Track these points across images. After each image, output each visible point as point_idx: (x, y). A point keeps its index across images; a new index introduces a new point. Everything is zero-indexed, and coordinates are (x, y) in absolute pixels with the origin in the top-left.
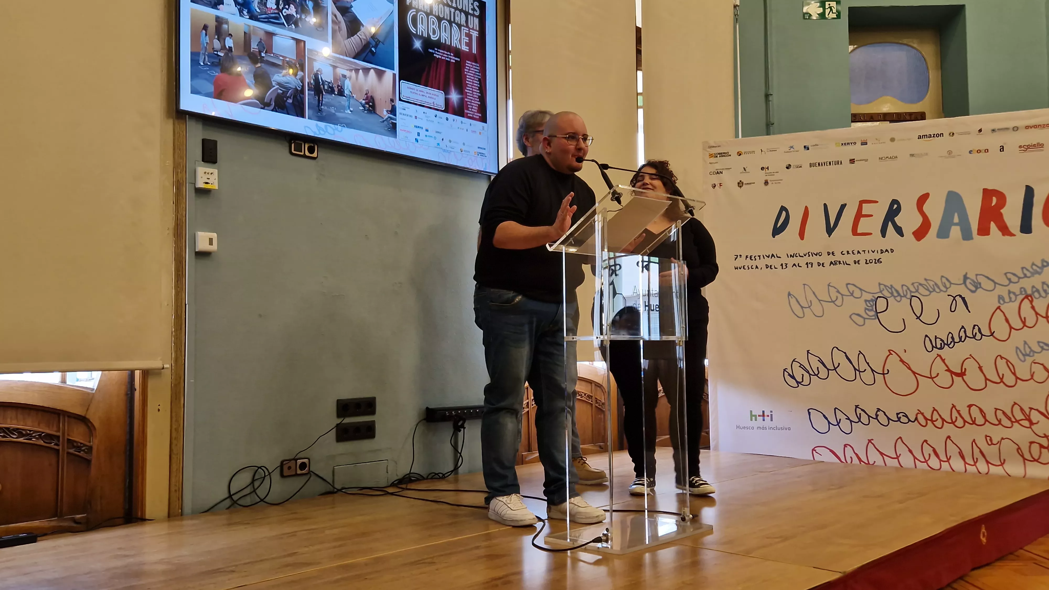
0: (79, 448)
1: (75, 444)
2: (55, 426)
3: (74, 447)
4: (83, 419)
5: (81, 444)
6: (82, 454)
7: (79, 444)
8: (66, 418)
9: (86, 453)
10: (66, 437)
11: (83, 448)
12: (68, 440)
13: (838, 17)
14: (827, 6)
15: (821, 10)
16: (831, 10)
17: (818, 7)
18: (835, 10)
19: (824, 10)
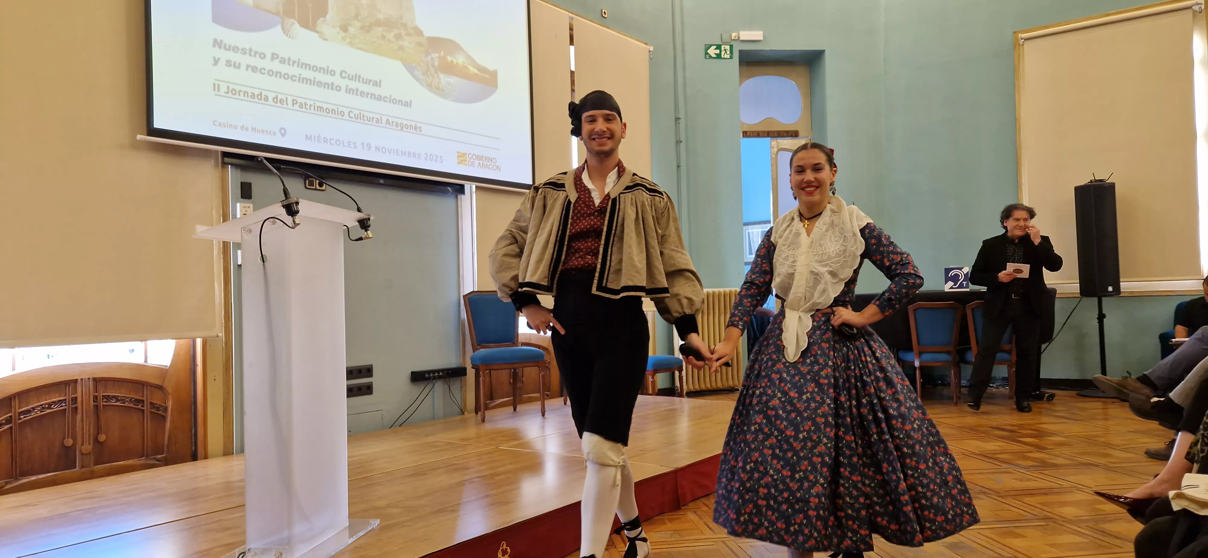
0: (158, 409)
1: (155, 406)
2: (141, 393)
3: (155, 408)
4: (160, 388)
5: (160, 405)
6: (160, 412)
7: (158, 406)
8: (149, 387)
9: (163, 411)
10: (149, 401)
11: (161, 408)
12: (151, 402)
13: (731, 58)
14: (723, 49)
15: (718, 51)
16: (726, 52)
17: (715, 49)
18: (728, 52)
19: (721, 51)
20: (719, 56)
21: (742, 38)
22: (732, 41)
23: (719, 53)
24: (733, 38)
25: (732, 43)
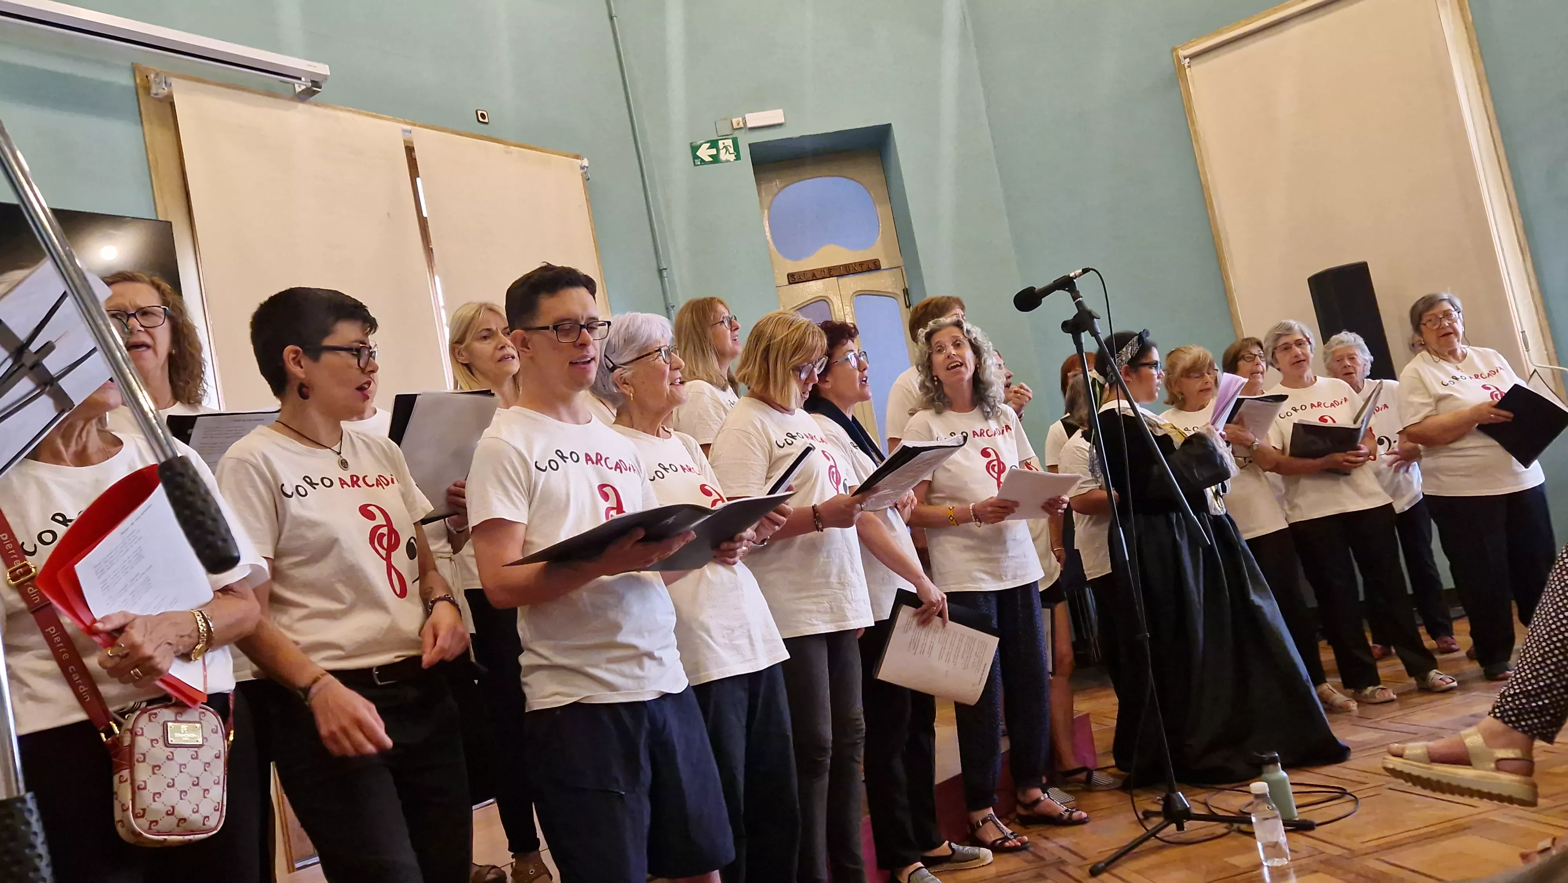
13: (738, 157)
14: (721, 145)
15: (713, 151)
16: (727, 150)
17: (708, 148)
18: (732, 150)
19: (718, 150)
20: (715, 159)
21: (749, 125)
22: (737, 132)
23: (715, 153)
24: (735, 126)
25: (736, 134)
